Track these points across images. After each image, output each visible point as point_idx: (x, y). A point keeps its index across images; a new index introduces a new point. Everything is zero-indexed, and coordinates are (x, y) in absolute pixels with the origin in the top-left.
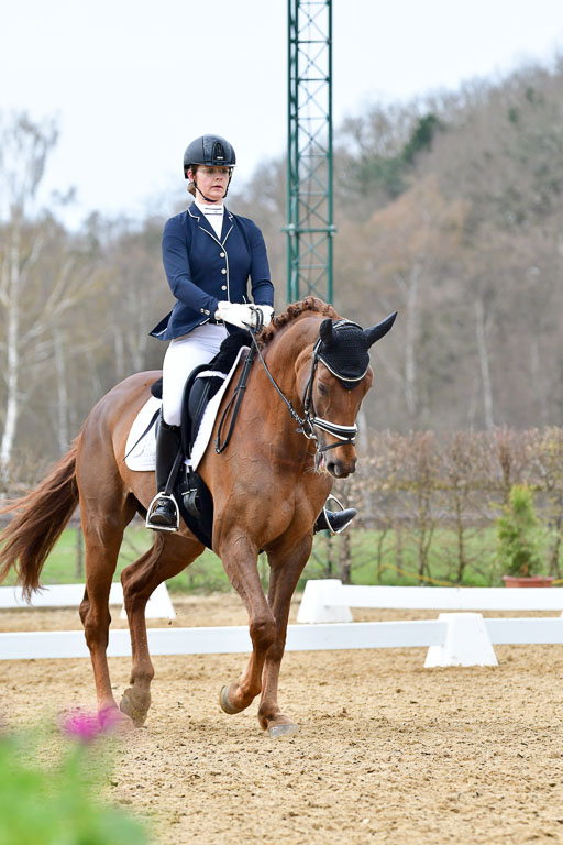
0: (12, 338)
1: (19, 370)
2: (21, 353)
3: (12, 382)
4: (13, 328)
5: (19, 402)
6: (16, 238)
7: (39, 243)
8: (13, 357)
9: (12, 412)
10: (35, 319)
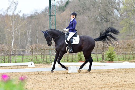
0: (13, 30)
1: (14, 34)
2: (14, 32)
3: (13, 36)
4: (13, 29)
5: (14, 39)
6: (13, 17)
7: (16, 18)
8: (13, 33)
9: (13, 40)
10: (16, 28)
